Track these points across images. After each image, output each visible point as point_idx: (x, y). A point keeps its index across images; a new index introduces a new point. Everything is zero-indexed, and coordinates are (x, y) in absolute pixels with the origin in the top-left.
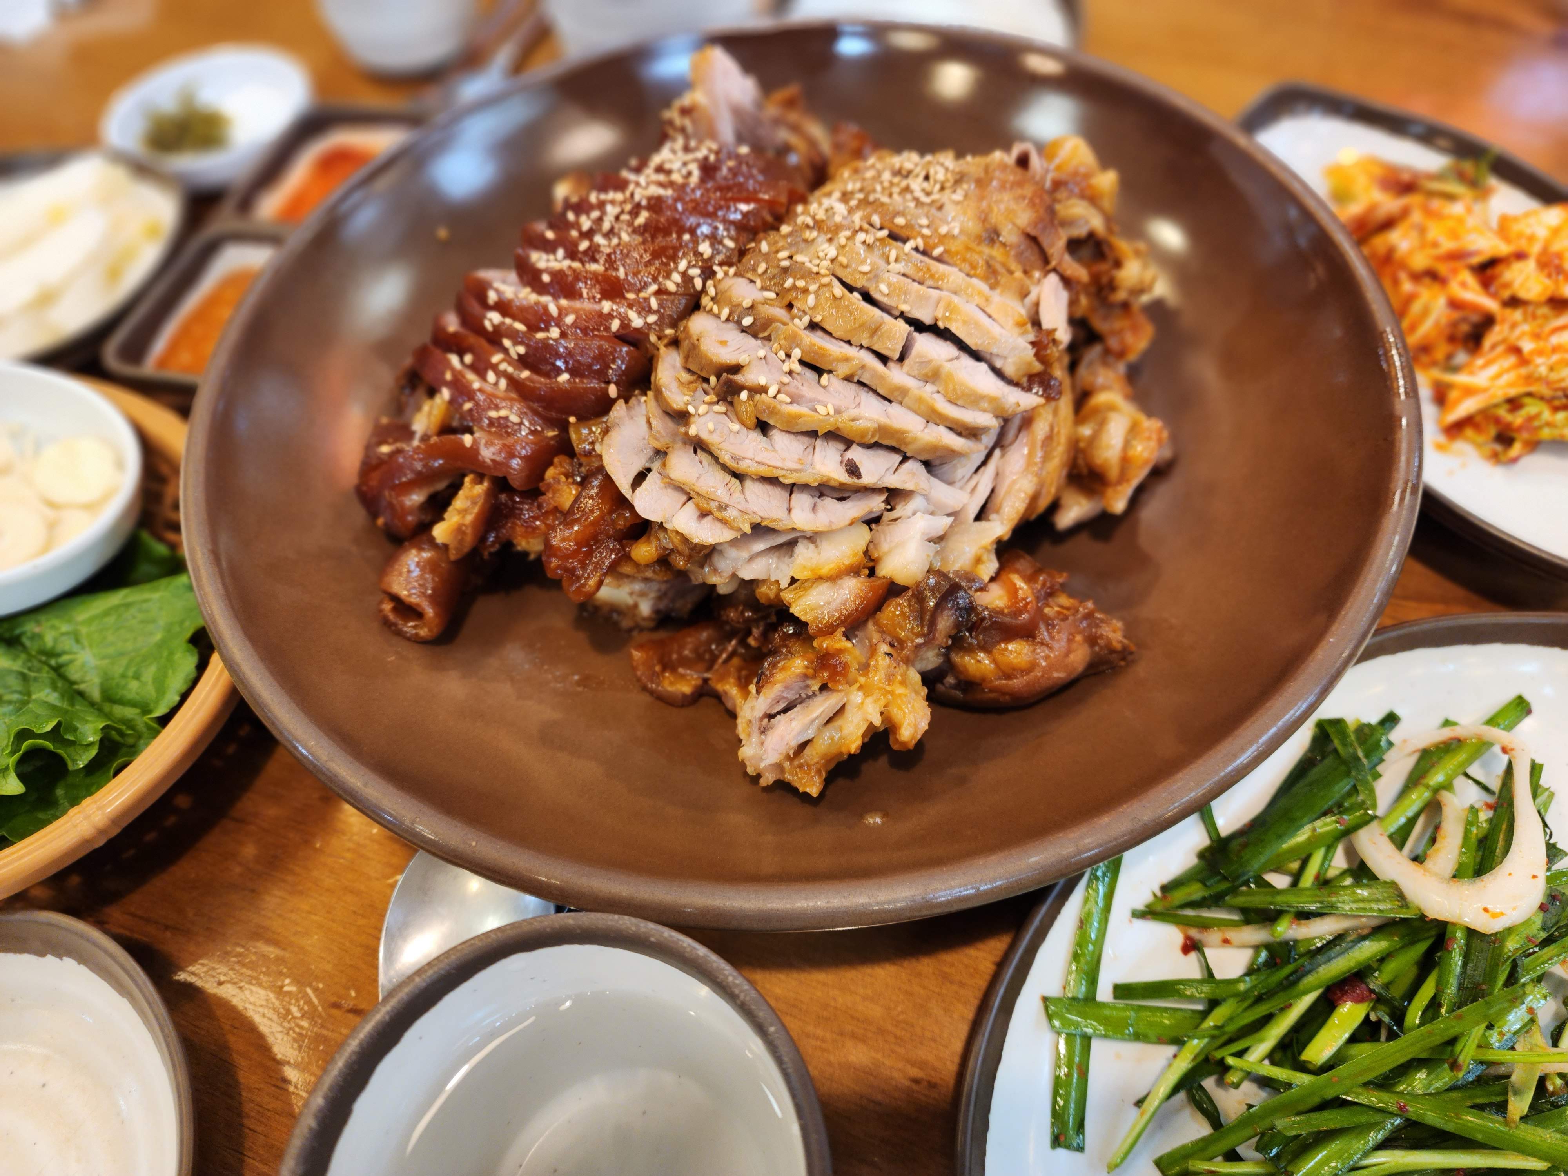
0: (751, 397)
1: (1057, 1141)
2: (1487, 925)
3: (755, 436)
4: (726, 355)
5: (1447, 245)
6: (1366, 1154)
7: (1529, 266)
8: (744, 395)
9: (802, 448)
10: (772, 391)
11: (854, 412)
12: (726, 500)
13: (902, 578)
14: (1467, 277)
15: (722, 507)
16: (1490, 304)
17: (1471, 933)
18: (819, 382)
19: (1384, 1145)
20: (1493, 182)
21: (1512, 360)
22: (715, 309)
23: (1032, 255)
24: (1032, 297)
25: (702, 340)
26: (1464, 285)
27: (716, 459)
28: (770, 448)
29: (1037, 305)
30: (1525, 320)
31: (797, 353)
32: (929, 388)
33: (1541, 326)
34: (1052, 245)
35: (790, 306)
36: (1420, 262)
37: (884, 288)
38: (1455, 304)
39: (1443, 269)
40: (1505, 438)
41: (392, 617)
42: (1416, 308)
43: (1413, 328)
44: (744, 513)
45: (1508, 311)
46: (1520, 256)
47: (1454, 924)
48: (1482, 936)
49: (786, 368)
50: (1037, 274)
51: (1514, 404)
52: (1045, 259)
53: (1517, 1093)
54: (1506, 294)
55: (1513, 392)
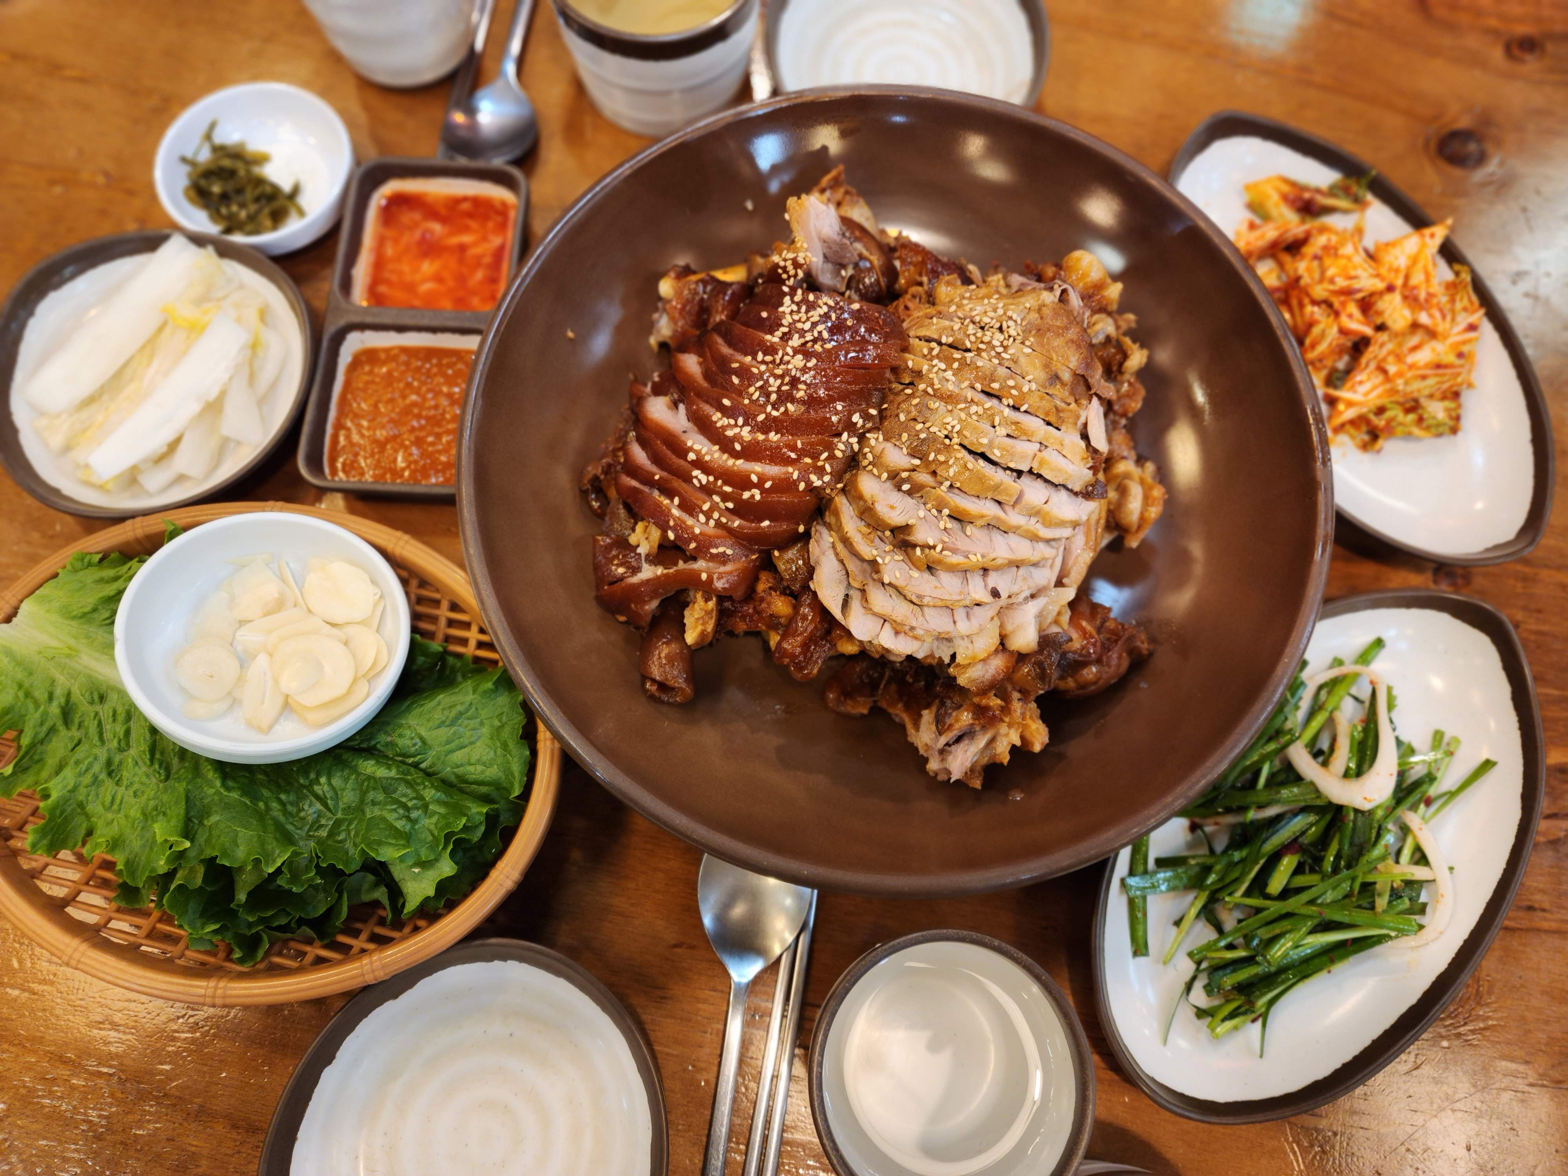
0: (922, 551)
1: (1135, 954)
2: (1366, 806)
3: (927, 575)
4: (896, 518)
5: (1341, 283)
6: (1303, 939)
7: (1396, 298)
8: (918, 551)
9: (960, 582)
10: (939, 549)
11: (992, 556)
12: (914, 624)
13: (1024, 650)
14: (1353, 308)
15: (912, 628)
16: (1368, 331)
17: (1357, 811)
18: (965, 533)
19: (1312, 932)
20: (1369, 197)
21: (1380, 378)
22: (875, 471)
23: (1081, 389)
24: (1082, 420)
25: (876, 505)
26: (1350, 316)
27: (905, 597)
28: (939, 585)
29: (1085, 425)
30: (1390, 340)
31: (946, 512)
32: (1033, 520)
33: (1400, 345)
34: (1092, 377)
35: (934, 473)
36: (1319, 292)
37: (997, 452)
38: (1343, 332)
39: (1336, 302)
40: (1374, 435)
41: (657, 694)
42: (1316, 331)
43: (1313, 346)
44: (927, 631)
45: (1379, 334)
46: (1390, 289)
47: (1347, 807)
48: (1362, 812)
49: (942, 525)
50: (1084, 402)
51: (1380, 411)
52: (1089, 387)
53: (1380, 895)
54: (1379, 321)
55: (1379, 402)
